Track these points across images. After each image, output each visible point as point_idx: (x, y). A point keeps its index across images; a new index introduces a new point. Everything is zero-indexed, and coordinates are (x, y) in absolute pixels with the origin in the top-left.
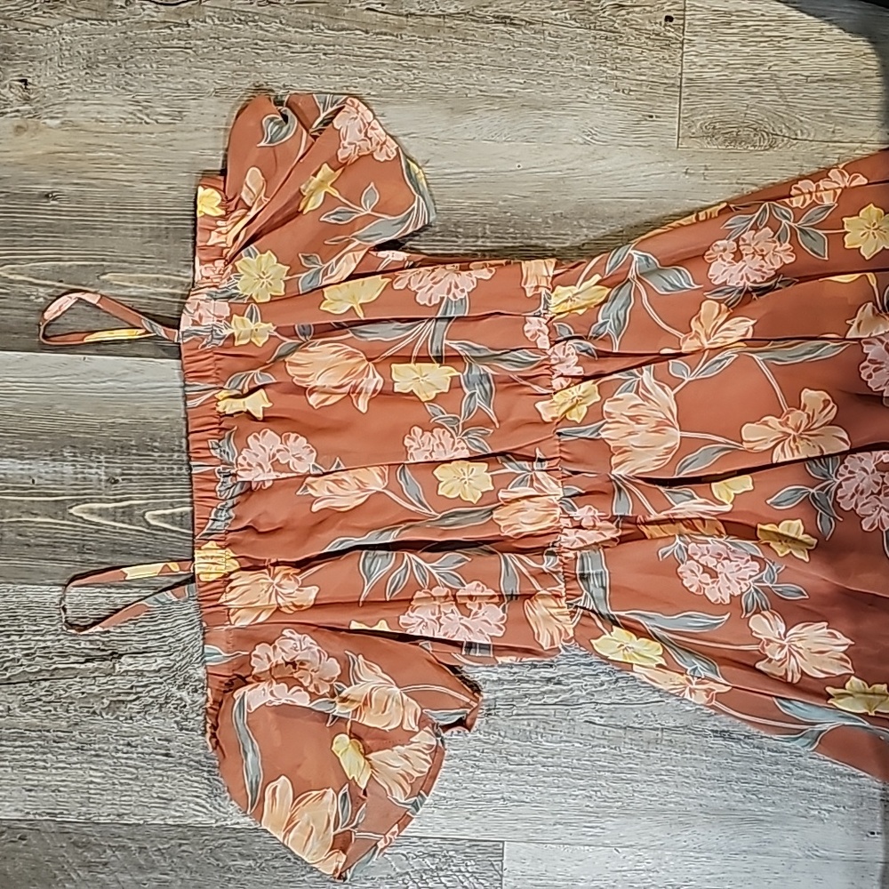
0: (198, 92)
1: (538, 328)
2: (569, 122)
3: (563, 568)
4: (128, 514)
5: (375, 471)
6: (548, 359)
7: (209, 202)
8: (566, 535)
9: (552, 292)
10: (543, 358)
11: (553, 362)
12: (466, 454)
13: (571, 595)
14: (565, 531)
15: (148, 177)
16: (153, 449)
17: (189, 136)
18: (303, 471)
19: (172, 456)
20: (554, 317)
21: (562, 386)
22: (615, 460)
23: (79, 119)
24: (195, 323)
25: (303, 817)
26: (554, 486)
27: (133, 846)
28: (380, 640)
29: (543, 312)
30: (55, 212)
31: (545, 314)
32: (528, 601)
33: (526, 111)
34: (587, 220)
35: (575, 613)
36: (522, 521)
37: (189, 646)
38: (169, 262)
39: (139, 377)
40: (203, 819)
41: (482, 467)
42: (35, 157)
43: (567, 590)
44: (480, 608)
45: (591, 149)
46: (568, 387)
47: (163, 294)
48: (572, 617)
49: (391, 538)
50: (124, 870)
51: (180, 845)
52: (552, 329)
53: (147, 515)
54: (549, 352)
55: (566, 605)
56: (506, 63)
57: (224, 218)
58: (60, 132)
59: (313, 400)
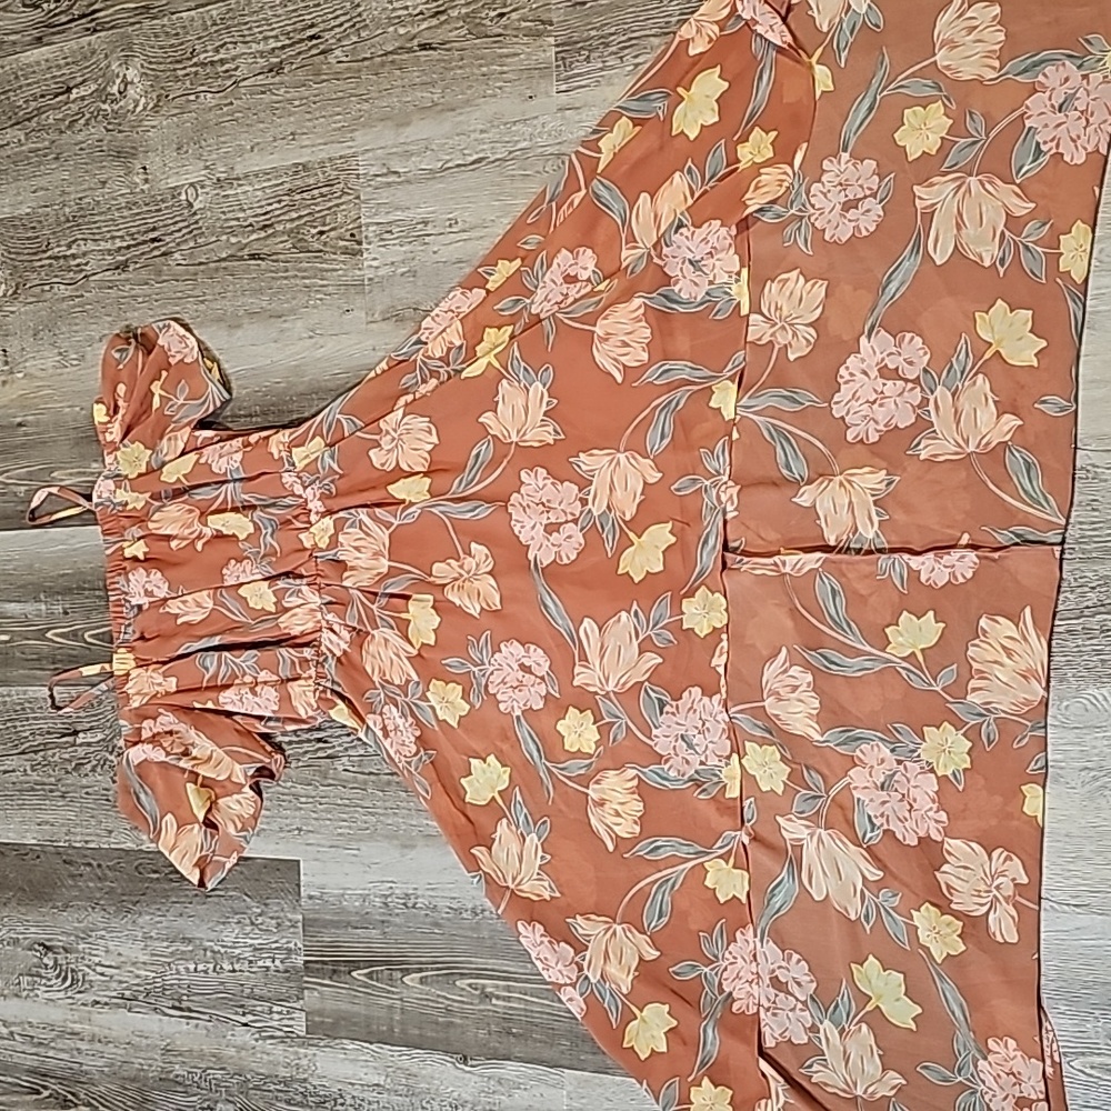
0: (90, 341)
2: (299, 324)
4: (75, 635)
5: (205, 593)
6: (305, 501)
7: (100, 414)
10: (301, 500)
12: (260, 577)
15: (70, 403)
16: (84, 589)
17: (88, 371)
18: (162, 596)
22: (345, 575)
23: (32, 371)
24: (100, 497)
25: (182, 845)
26: (311, 595)
27: (95, 863)
28: (208, 715)
29: (289, 468)
30: (26, 435)
33: (273, 320)
34: (316, 393)
36: (295, 624)
39: (74, 541)
40: (130, 845)
41: (266, 583)
42: (12, 400)
43: (317, 673)
45: (313, 341)
49: (216, 641)
50: (91, 880)
51: (119, 863)
53: (86, 636)
54: (304, 496)
55: (313, 684)
56: (258, 288)
57: (109, 422)
58: (24, 381)
59: (174, 544)
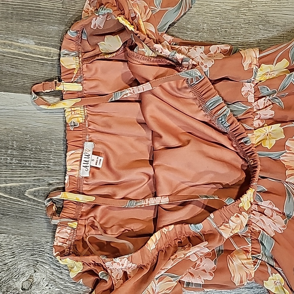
1: (249, 89)
3: (251, 234)
6: (252, 109)
8: (254, 214)
9: (259, 68)
10: (249, 107)
11: (255, 110)
13: (255, 252)
14: (254, 212)
19: (7, 151)
20: (258, 83)
21: (259, 124)
22: (288, 172)
29: (253, 80)
31: (253, 81)
32: (229, 255)
35: (257, 262)
37: (11, 268)
38: (12, 33)
43: (252, 248)
44: (201, 262)
46: (263, 126)
47: (7, 53)
48: (254, 265)
52: (257, 90)
54: (254, 105)
55: (251, 257)
